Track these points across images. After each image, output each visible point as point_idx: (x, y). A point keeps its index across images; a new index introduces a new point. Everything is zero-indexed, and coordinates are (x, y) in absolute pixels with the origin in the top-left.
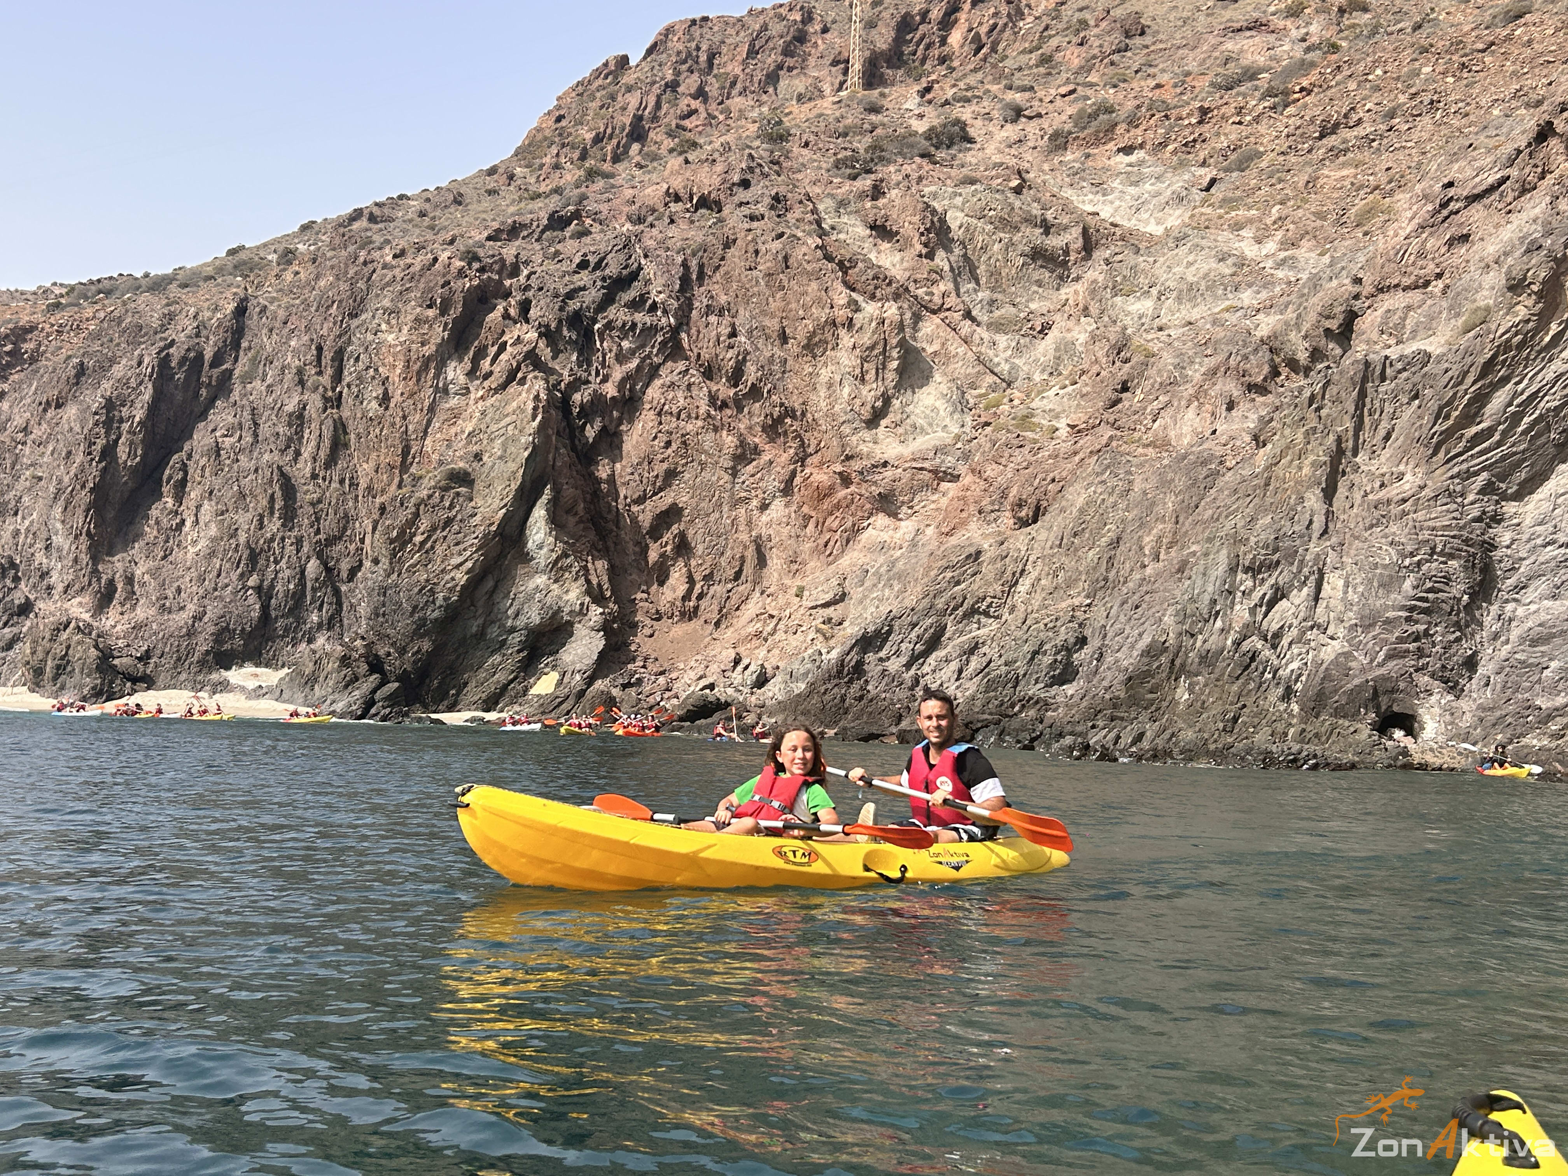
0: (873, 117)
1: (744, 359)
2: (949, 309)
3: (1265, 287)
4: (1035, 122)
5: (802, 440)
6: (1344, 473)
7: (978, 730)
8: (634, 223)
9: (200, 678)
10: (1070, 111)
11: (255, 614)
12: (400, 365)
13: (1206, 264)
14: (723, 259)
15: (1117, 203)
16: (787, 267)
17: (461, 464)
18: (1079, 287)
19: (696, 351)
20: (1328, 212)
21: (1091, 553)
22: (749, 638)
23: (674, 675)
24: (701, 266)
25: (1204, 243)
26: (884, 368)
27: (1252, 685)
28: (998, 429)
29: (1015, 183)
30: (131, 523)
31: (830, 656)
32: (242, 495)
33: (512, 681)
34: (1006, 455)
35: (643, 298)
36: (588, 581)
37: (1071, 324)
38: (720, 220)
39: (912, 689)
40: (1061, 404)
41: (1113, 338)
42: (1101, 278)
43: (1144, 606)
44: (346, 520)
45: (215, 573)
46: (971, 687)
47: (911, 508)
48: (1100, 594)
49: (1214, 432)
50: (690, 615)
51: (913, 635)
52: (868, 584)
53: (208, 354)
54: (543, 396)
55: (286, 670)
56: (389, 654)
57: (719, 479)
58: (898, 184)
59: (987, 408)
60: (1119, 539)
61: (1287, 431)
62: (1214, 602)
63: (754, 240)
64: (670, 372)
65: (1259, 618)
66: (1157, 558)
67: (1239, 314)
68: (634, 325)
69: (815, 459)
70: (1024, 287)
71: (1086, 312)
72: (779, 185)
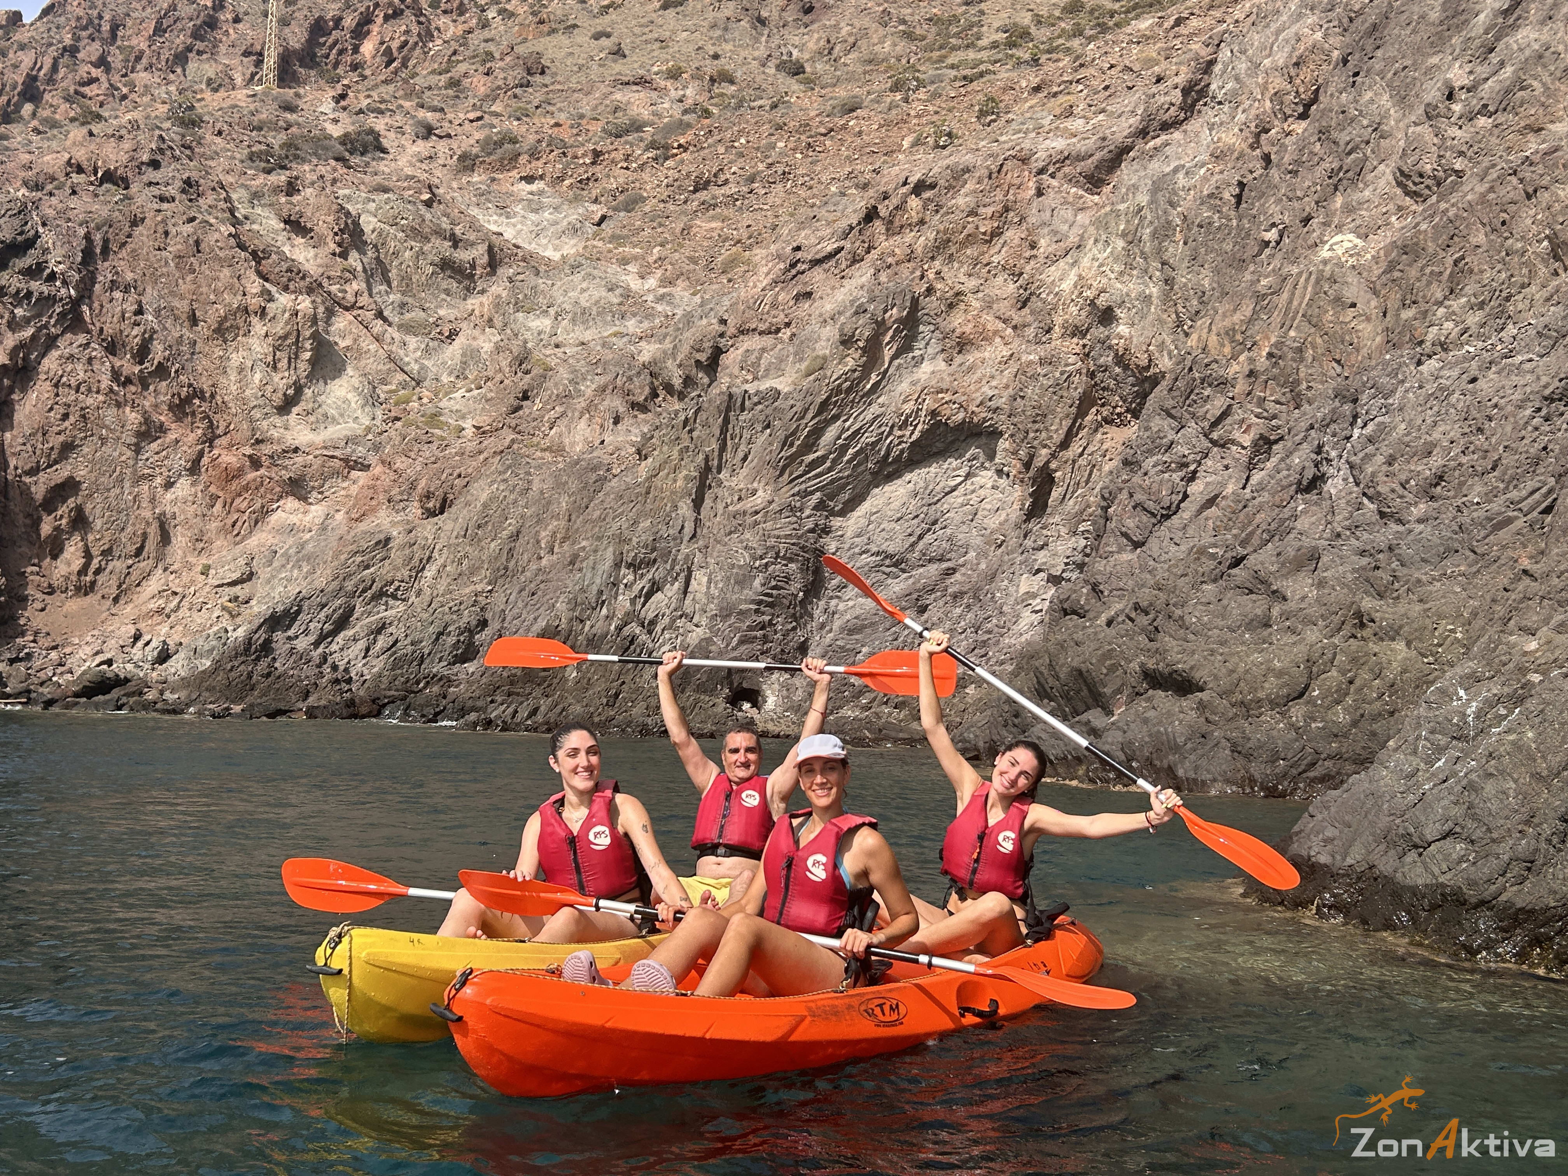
0: (290, 117)
1: (151, 337)
2: (361, 308)
3: (646, 318)
4: (444, 143)
5: (211, 422)
6: (710, 487)
7: (384, 705)
8: (31, 189)
10: (478, 135)
13: (598, 292)
14: (130, 236)
15: (519, 226)
16: (199, 251)
18: (484, 299)
19: (98, 324)
20: (699, 258)
21: (493, 545)
22: (150, 614)
23: (68, 650)
24: (106, 241)
25: (596, 272)
26: (297, 357)
28: (409, 424)
29: (426, 196)
31: (235, 635)
34: (416, 449)
35: (40, 267)
37: (476, 332)
38: (128, 198)
39: (319, 666)
40: (467, 405)
41: (516, 351)
42: (504, 294)
43: (539, 593)
46: (378, 664)
47: (321, 493)
48: (501, 581)
49: (602, 442)
50: (85, 590)
51: (322, 615)
52: (276, 564)
57: (121, 454)
58: (313, 183)
59: (397, 404)
60: (518, 533)
61: (665, 448)
62: (601, 592)
63: (164, 221)
64: (69, 344)
65: (638, 607)
66: (552, 551)
67: (625, 339)
68: (29, 294)
69: (224, 441)
70: (433, 294)
71: (490, 322)
72: (191, 170)
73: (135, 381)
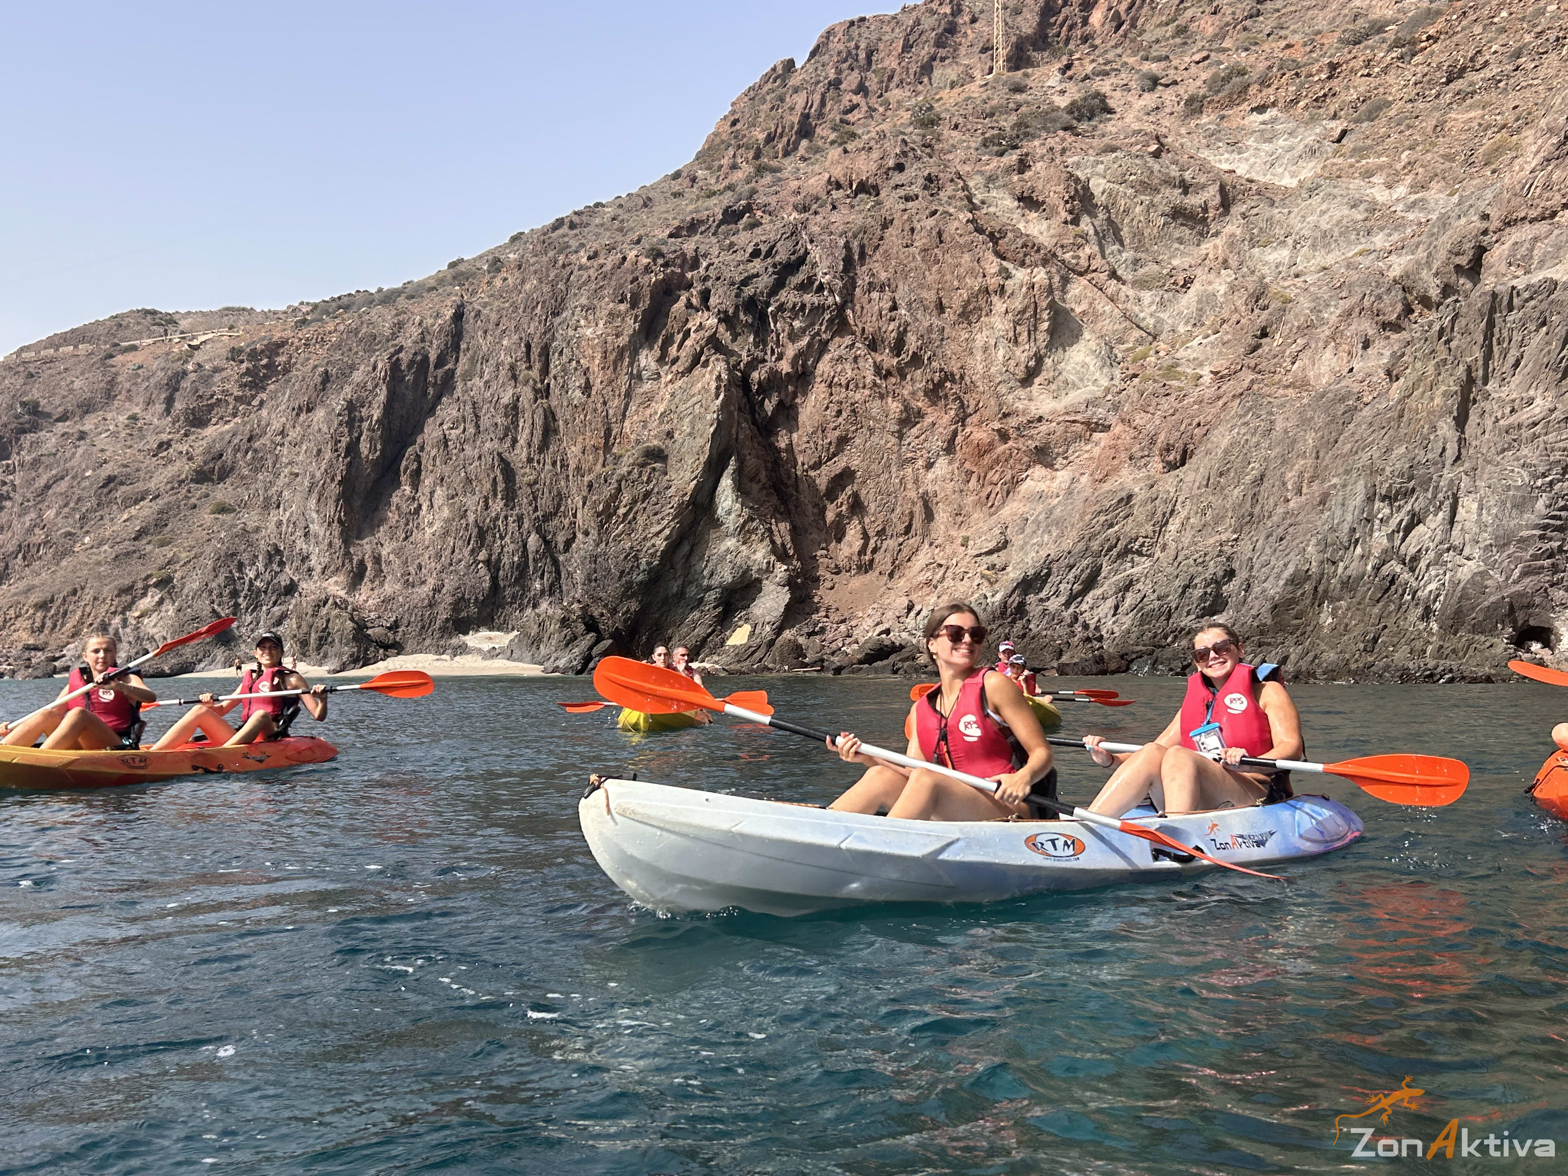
0: (1018, 97)
1: (905, 330)
2: (1095, 271)
3: (1396, 229)
4: (1170, 90)
5: (962, 402)
6: (1474, 402)
7: (1132, 661)
8: (800, 212)
9: (442, 643)
10: (1204, 76)
11: (487, 585)
12: (598, 356)
13: (1340, 212)
14: (881, 239)
16: (941, 242)
17: (656, 442)
18: (1218, 241)
19: (860, 325)
20: (1457, 154)
21: (1236, 491)
22: (919, 587)
23: (853, 623)
24: (862, 247)
25: (1335, 191)
26: (1036, 329)
27: (1392, 607)
28: (1145, 380)
29: (1154, 147)
30: (376, 510)
31: (993, 600)
32: (469, 481)
33: (710, 634)
34: (1154, 403)
35: (811, 280)
36: (773, 542)
37: (1211, 277)
38: (879, 203)
39: (1071, 625)
40: (1204, 352)
41: (1252, 287)
42: (1238, 232)
43: (1288, 537)
44: (560, 498)
45: (449, 550)
46: (1127, 621)
47: (1066, 458)
48: (1246, 529)
49: (1351, 370)
50: (865, 568)
51: (1071, 576)
52: (1028, 530)
53: (433, 357)
54: (724, 376)
55: (515, 633)
56: (602, 615)
57: (887, 442)
58: (1042, 157)
59: (1134, 361)
60: (1263, 476)
61: (1418, 364)
62: (1354, 531)
63: (910, 219)
64: (838, 346)
65: (1397, 543)
66: (1299, 492)
67: (1373, 256)
68: (803, 306)
69: (974, 419)
70: (1166, 245)
71: (1225, 264)
72: (931, 166)
73: (895, 372)
